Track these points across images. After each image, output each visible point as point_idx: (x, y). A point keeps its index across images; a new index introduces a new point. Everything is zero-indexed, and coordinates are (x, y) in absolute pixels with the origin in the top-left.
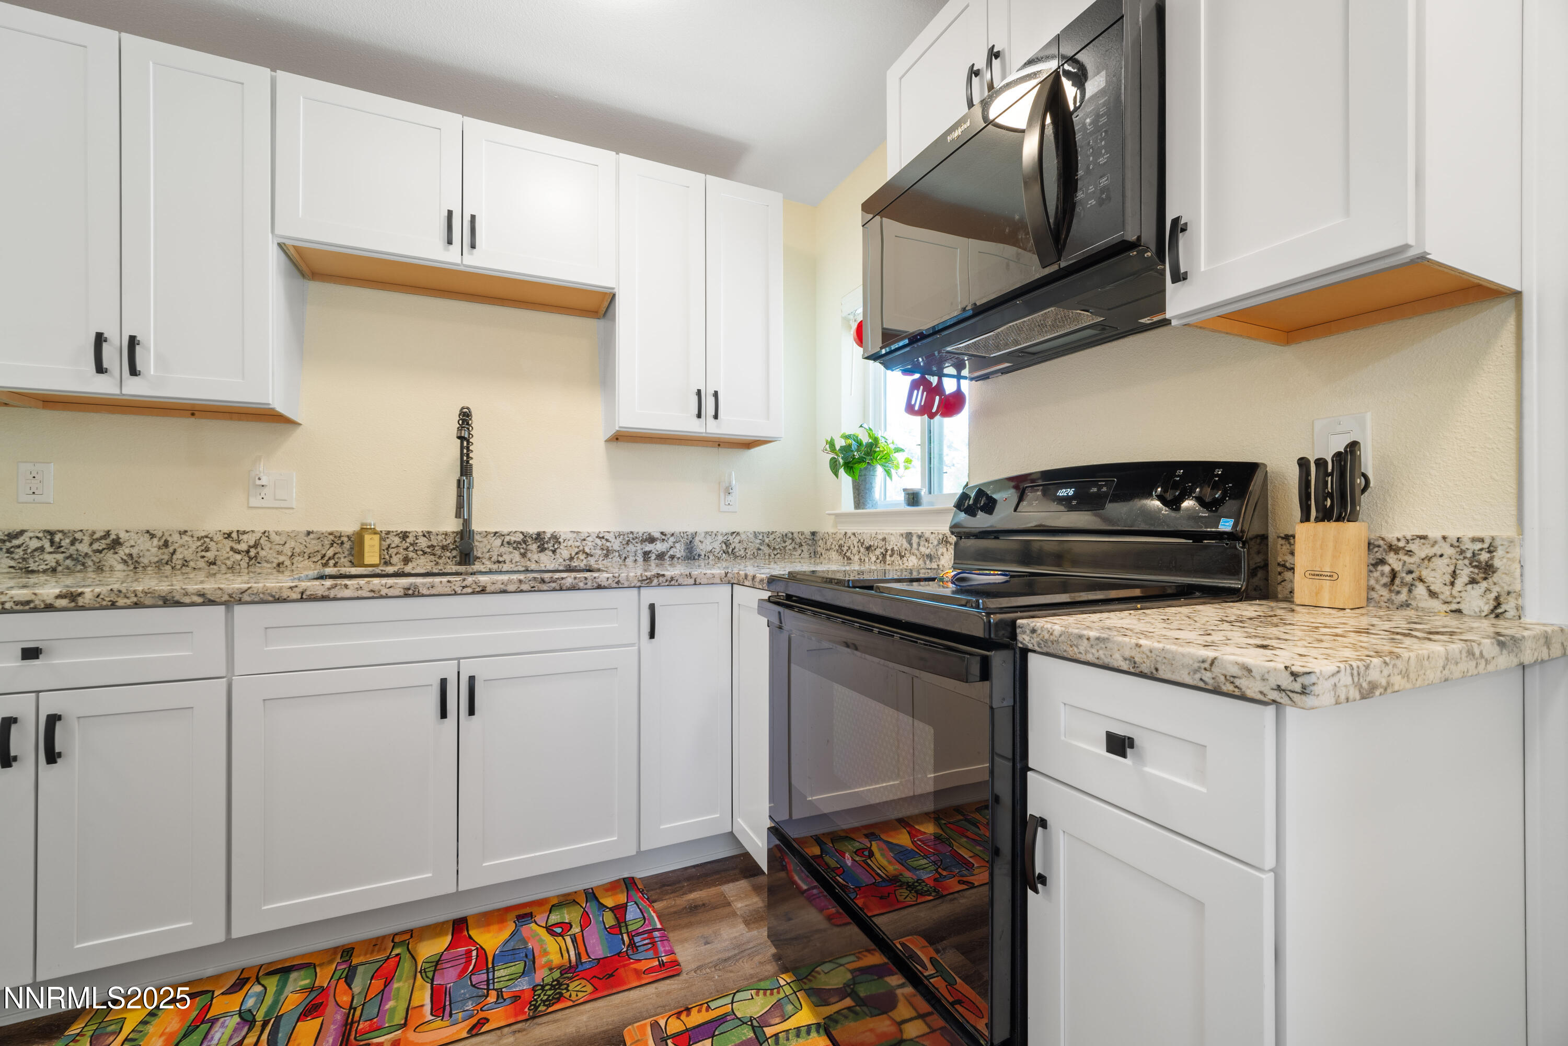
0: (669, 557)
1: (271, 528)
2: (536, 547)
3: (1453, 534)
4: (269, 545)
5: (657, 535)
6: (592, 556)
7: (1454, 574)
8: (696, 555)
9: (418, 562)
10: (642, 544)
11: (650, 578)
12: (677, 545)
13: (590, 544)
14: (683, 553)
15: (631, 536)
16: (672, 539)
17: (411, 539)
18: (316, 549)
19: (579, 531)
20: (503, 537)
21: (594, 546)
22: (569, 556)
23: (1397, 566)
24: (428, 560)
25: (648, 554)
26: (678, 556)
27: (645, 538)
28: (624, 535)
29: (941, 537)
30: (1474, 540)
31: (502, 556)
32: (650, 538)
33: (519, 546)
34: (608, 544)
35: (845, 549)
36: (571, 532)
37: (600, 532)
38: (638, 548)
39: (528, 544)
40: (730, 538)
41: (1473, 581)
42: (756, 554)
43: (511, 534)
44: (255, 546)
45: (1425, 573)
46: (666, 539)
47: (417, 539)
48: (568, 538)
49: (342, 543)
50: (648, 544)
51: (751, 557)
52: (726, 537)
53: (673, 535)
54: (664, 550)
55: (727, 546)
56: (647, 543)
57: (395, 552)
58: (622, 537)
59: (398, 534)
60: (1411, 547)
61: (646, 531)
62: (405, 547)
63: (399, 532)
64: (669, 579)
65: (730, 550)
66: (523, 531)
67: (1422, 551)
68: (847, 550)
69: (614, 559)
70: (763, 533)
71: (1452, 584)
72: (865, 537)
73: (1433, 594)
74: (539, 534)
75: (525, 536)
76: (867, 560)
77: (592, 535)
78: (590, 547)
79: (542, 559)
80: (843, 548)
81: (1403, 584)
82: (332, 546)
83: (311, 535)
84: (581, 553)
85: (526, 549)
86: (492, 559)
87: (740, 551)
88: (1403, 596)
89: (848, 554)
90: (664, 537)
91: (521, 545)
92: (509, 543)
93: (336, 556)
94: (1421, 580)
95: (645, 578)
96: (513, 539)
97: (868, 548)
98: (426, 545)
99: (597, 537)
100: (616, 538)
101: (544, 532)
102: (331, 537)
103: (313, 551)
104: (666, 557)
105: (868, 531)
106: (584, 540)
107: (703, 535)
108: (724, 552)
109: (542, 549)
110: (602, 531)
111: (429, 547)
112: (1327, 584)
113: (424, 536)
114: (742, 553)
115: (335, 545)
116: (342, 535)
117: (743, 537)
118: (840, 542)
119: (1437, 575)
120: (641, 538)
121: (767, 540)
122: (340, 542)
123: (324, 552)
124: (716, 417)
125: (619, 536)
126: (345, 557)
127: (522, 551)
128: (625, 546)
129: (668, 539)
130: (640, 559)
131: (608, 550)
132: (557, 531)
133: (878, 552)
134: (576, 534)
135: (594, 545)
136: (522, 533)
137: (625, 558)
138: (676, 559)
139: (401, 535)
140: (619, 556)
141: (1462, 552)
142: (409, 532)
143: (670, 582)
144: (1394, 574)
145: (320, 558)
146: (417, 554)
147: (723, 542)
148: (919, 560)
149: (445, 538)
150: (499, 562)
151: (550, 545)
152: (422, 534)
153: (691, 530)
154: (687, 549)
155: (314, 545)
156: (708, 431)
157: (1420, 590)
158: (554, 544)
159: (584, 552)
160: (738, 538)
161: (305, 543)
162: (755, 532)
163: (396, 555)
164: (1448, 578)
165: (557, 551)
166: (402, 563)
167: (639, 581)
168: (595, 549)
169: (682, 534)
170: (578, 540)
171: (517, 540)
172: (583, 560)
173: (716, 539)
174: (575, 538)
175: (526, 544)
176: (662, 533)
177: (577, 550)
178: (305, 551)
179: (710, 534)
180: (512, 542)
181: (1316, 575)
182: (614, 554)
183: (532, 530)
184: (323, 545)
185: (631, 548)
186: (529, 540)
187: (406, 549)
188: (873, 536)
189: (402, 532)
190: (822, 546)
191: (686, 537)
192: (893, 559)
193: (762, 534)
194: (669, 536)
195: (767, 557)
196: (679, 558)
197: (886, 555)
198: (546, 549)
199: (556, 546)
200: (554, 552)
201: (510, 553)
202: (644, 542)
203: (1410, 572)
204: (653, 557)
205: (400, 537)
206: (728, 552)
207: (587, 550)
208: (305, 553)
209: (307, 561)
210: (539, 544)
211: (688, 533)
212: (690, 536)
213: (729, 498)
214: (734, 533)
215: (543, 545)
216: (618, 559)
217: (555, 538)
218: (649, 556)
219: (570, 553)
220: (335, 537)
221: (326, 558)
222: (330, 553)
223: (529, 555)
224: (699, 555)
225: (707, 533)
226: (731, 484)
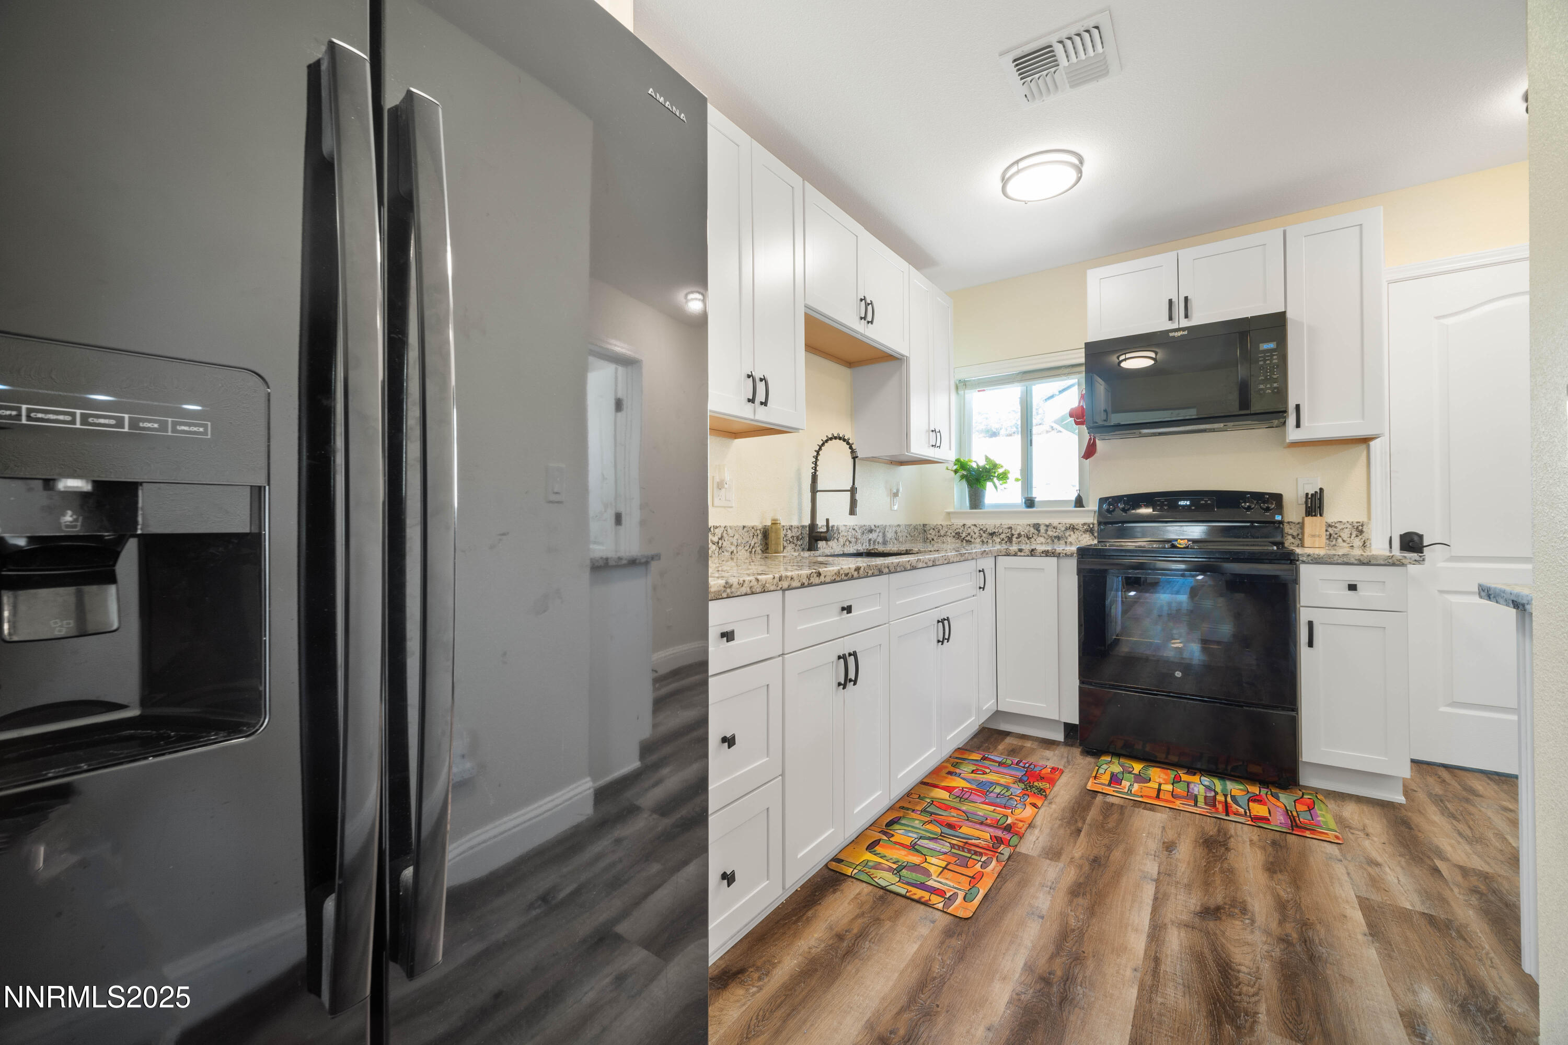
0: (877, 543)
3: (1350, 520)
4: (728, 537)
5: (873, 527)
6: (851, 543)
7: (1351, 534)
8: (886, 541)
10: (867, 534)
12: (880, 534)
14: (882, 540)
15: (864, 528)
17: (785, 531)
18: (747, 540)
21: (851, 536)
22: (843, 543)
23: (1332, 532)
25: (871, 541)
29: (1068, 526)
30: (1357, 522)
32: (871, 529)
34: (856, 534)
35: (964, 535)
36: (844, 525)
38: (866, 537)
40: (897, 529)
41: (1357, 536)
42: (906, 540)
43: (826, 525)
44: (721, 538)
45: (1342, 534)
46: (876, 530)
47: (787, 531)
48: (843, 530)
54: (875, 538)
55: (896, 535)
60: (1337, 525)
67: (1340, 526)
68: (967, 536)
69: (858, 544)
71: (1350, 537)
72: (987, 527)
73: (1344, 541)
74: (832, 527)
76: (990, 541)
80: (961, 535)
81: (1334, 538)
82: (754, 538)
83: (745, 529)
84: (847, 541)
87: (900, 538)
88: (1334, 542)
89: (969, 538)
93: (756, 546)
94: (1340, 536)
97: (992, 534)
98: (791, 536)
99: (853, 529)
102: (752, 531)
103: (746, 542)
105: (991, 523)
106: (848, 531)
112: (1317, 539)
113: (790, 529)
118: (957, 531)
119: (1345, 535)
121: (909, 530)
122: (756, 534)
123: (750, 543)
124: (939, 447)
130: (867, 544)
131: (856, 538)
133: (1003, 536)
137: (862, 544)
141: (1353, 526)
144: (1330, 535)
145: (748, 547)
146: (787, 543)
147: (895, 532)
148: (1047, 539)
149: (797, 531)
152: (789, 527)
153: (884, 521)
154: (883, 537)
155: (745, 537)
156: (935, 456)
157: (1340, 540)
160: (900, 529)
161: (743, 535)
164: (1349, 535)
165: (839, 540)
168: (852, 538)
173: (892, 530)
177: (845, 538)
181: (1313, 536)
182: (859, 541)
184: (750, 537)
187: (783, 539)
188: (997, 526)
190: (933, 534)
191: (883, 529)
192: (1019, 540)
193: (907, 526)
196: (880, 544)
197: (1012, 537)
203: (1336, 534)
206: (897, 539)
207: (849, 539)
208: (742, 543)
209: (744, 550)
213: (896, 500)
215: (834, 535)
217: (838, 530)
219: (843, 541)
220: (755, 530)
221: (752, 547)
222: (753, 543)
223: (829, 543)
226: (898, 491)
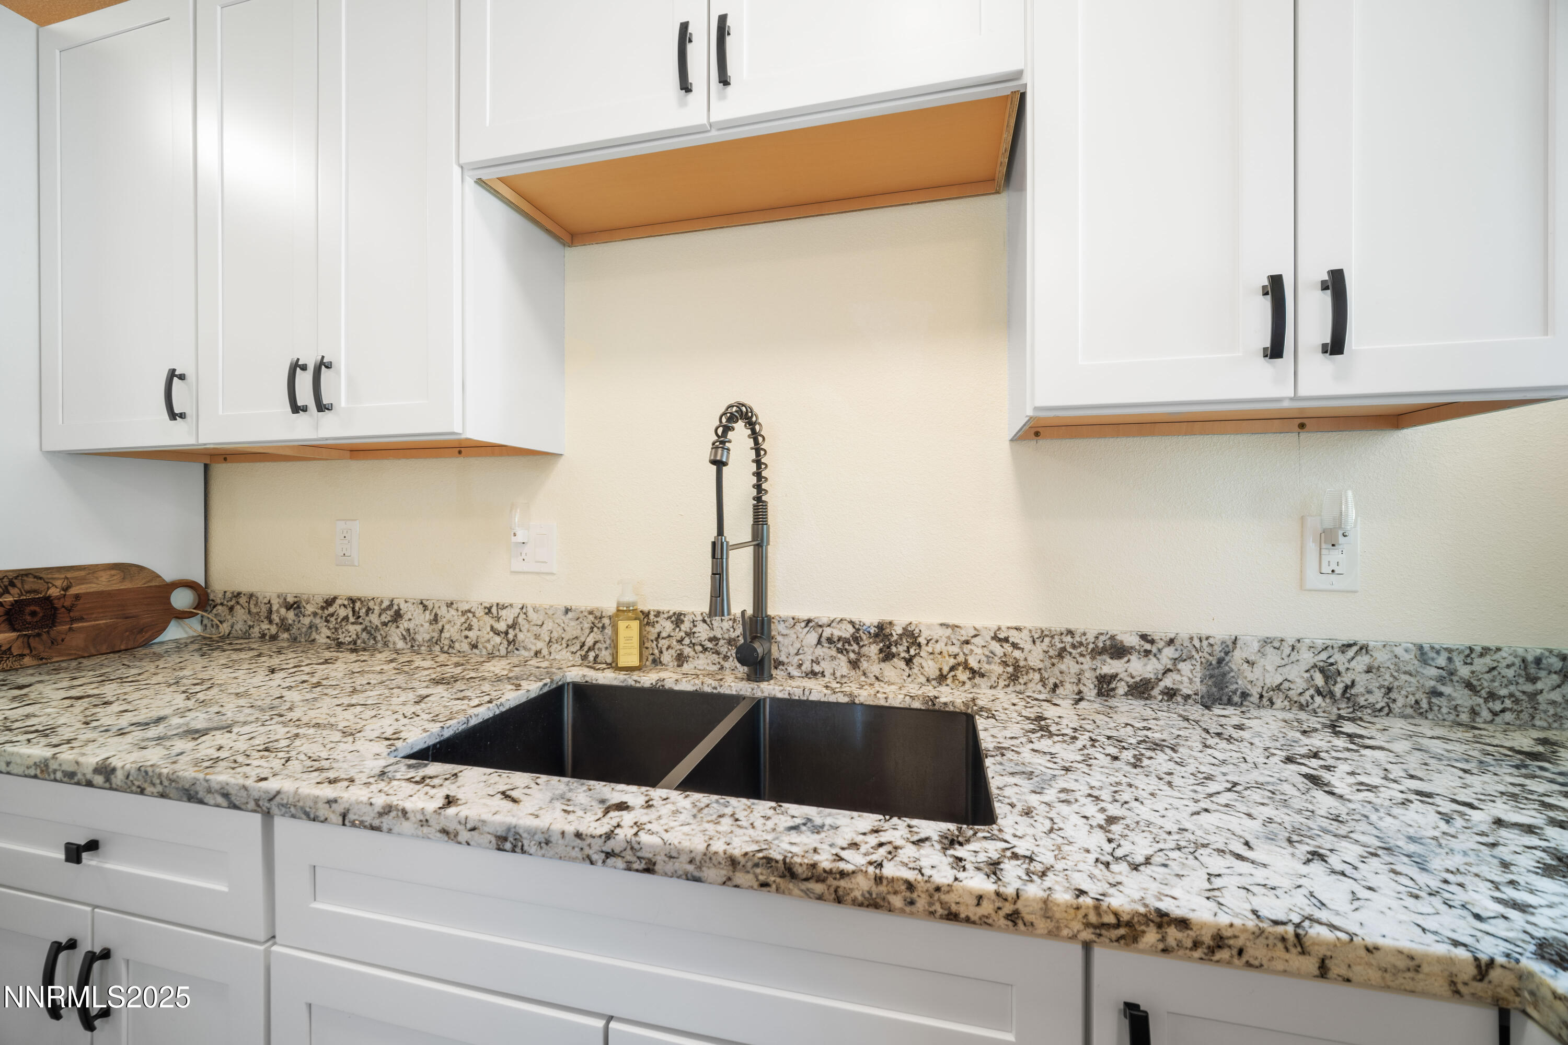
0: (1162, 693)
1: (529, 601)
2: (876, 651)
4: (527, 626)
5: (1131, 640)
6: (982, 675)
8: (1235, 692)
9: (696, 662)
10: (1093, 658)
11: (1129, 924)
12: (1184, 667)
13: (979, 651)
14: (1198, 686)
15: (1068, 639)
16: (1169, 652)
17: (686, 626)
18: (575, 633)
19: (956, 623)
20: (820, 630)
21: (987, 656)
22: (938, 673)
24: (709, 661)
25: (1109, 683)
26: (1186, 691)
27: (1101, 645)
28: (1052, 637)
31: (818, 663)
32: (1113, 646)
33: (847, 646)
34: (1017, 654)
36: (941, 625)
37: (999, 629)
38: (1085, 667)
39: (861, 644)
40: (1338, 657)
42: (1424, 705)
43: (834, 624)
44: (513, 626)
46: (1154, 650)
47: (695, 626)
48: (935, 637)
49: (603, 627)
50: (1109, 660)
51: (1409, 711)
52: (1323, 656)
53: (1171, 642)
54: (1148, 676)
55: (1327, 678)
56: (1106, 657)
57: (666, 646)
58: (1047, 640)
59: (670, 618)
61: (1103, 629)
62: (679, 638)
63: (671, 613)
64: (1207, 939)
65: (1338, 689)
66: (855, 618)
69: (1030, 685)
70: (1450, 650)
74: (881, 627)
75: (858, 630)
77: (984, 633)
78: (978, 658)
79: (886, 673)
82: (592, 631)
83: (569, 613)
84: (961, 668)
85: (859, 653)
86: (803, 668)
87: (1370, 692)
90: (1148, 646)
91: (850, 644)
92: (830, 640)
93: (597, 647)
95: (1111, 919)
96: (837, 633)
98: (707, 637)
99: (993, 638)
100: (1034, 642)
101: (890, 623)
102: (591, 618)
103: (572, 637)
104: (1155, 692)
106: (967, 642)
107: (1256, 646)
108: (1319, 693)
109: (887, 656)
110: (1005, 624)
111: (710, 640)
113: (704, 621)
114: (1378, 698)
115: (595, 629)
116: (604, 615)
117: (1381, 657)
120: (1091, 646)
121: (1464, 672)
122: (600, 625)
123: (583, 639)
124: (1336, 346)
125: (1042, 637)
126: (606, 648)
127: (852, 656)
128: (1055, 661)
129: (1160, 650)
130: (1090, 691)
131: (1017, 667)
132: (915, 620)
134: (950, 630)
135: (987, 653)
136: (852, 623)
137: (1056, 686)
138: (1179, 699)
139: (673, 619)
140: (1041, 680)
142: (685, 615)
143: (1212, 950)
145: (578, 647)
146: (694, 650)
147: (1315, 666)
149: (733, 627)
150: (814, 674)
151: (902, 648)
152: (701, 618)
153: (1220, 632)
154: (1211, 676)
155: (573, 629)
156: (1302, 392)
158: (908, 648)
159: (966, 665)
160: (1363, 661)
161: (563, 625)
162: (1421, 648)
163: (667, 649)
165: (914, 661)
166: (676, 664)
167: (1088, 925)
168: (989, 663)
169: (1196, 642)
170: (955, 641)
171: (844, 636)
172: (964, 683)
173: (1293, 658)
174: (949, 638)
175: (858, 644)
176: (1144, 637)
177: (952, 661)
178: (563, 636)
179: (1277, 644)
180: (836, 639)
182: (1031, 675)
183: (870, 619)
184: (582, 629)
185: (1068, 665)
186: (864, 637)
187: (680, 641)
189: (674, 614)
191: (1207, 649)
193: (1445, 655)
194: (1161, 644)
195: (1464, 717)
196: (1189, 696)
198: (893, 656)
199: (912, 652)
200: (909, 661)
201: (833, 658)
202: (1100, 654)
204: (1122, 689)
205: (672, 622)
206: (1331, 694)
207: (973, 663)
208: (563, 639)
209: (565, 650)
210: (881, 645)
211: (1211, 641)
212: (1217, 648)
213: (1333, 557)
214: (1350, 646)
215: (889, 647)
216: (1039, 687)
217: (911, 636)
218: (1113, 686)
219: (938, 666)
220: (596, 618)
221: (586, 648)
222: (590, 642)
223: (864, 664)
224: (1245, 695)
225: (1266, 642)
226: (1340, 520)
